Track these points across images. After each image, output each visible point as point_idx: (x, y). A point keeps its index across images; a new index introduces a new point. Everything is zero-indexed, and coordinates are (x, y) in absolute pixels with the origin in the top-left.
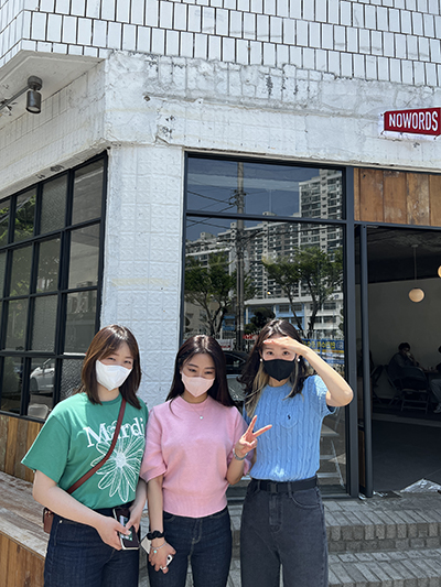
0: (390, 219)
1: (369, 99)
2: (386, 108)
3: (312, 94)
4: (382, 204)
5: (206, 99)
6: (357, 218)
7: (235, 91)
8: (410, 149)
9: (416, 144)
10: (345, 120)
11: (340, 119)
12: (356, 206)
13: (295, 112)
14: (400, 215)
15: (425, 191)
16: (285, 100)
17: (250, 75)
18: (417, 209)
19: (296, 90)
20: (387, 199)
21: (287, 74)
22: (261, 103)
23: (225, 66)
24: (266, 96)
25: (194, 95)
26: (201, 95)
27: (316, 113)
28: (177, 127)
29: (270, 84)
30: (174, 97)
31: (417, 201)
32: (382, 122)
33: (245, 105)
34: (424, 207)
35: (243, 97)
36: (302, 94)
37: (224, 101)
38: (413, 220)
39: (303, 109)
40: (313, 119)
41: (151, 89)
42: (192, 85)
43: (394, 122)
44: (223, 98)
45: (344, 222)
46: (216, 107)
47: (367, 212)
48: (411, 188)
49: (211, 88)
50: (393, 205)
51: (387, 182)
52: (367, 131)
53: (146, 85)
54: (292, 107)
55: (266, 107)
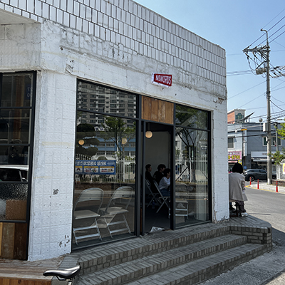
0: (153, 119)
1: (149, 66)
2: (154, 71)
3: (129, 60)
4: (150, 113)
5: (87, 54)
6: (142, 118)
7: (100, 53)
9: (163, 88)
10: (140, 74)
11: (138, 73)
12: (142, 113)
13: (123, 67)
14: (156, 118)
15: (164, 108)
16: (119, 61)
17: (106, 45)
18: (162, 116)
19: (123, 57)
20: (152, 110)
21: (120, 49)
22: (110, 60)
23: (95, 39)
24: (112, 57)
25: (82, 51)
26: (86, 51)
27: (130, 69)
28: (75, 65)
29: (113, 52)
30: (74, 50)
31: (161, 112)
32: (153, 77)
33: (104, 60)
35: (103, 56)
36: (125, 59)
37: (95, 57)
38: (160, 120)
39: (126, 67)
40: (129, 71)
41: (63, 44)
42: (82, 46)
45: (138, 119)
46: (92, 59)
47: (146, 115)
48: (160, 106)
49: (90, 49)
50: (154, 113)
51: (152, 103)
52: (148, 80)
53: (61, 41)
54: (122, 65)
55: (112, 62)
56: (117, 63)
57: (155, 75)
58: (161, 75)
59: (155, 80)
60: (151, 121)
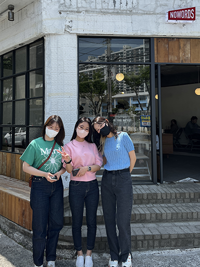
0: (171, 61)
1: (161, 5)
2: (169, 9)
3: (134, 5)
4: (168, 54)
5: (86, 11)
6: (156, 61)
7: (99, 7)
8: (181, 28)
9: (184, 25)
10: (150, 16)
11: (147, 16)
12: (156, 56)
13: (127, 14)
14: (176, 59)
15: (188, 47)
16: (122, 9)
18: (184, 55)
19: (127, 4)
20: (170, 52)
22: (111, 11)
24: (113, 8)
25: (80, 10)
26: (84, 9)
27: (136, 13)
28: (74, 25)
29: (115, 2)
30: (72, 11)
31: (184, 52)
32: (167, 16)
34: (188, 54)
35: (103, 9)
36: (130, 5)
37: (94, 12)
38: (182, 61)
39: (130, 12)
40: (135, 17)
41: (62, 8)
43: (173, 16)
45: (150, 63)
46: (90, 15)
47: (161, 58)
48: (182, 45)
50: (173, 54)
51: (170, 44)
52: (160, 21)
53: (59, 7)
54: (125, 12)
55: (113, 12)
56: (120, 12)
57: (169, 12)
58: (178, 10)
59: (170, 18)
60: (170, 62)
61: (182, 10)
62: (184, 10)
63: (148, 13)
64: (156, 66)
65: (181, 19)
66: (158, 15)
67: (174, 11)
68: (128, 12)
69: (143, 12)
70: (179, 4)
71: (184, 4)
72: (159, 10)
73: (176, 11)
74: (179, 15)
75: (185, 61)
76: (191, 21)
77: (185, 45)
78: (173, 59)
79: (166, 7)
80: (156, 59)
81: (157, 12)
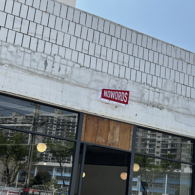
0: (99, 142)
1: (96, 81)
2: (104, 87)
3: (68, 73)
4: (96, 134)
5: (10, 65)
6: (82, 140)
7: (27, 64)
8: (113, 109)
9: (116, 107)
10: (83, 89)
11: (80, 88)
12: (83, 133)
13: (57, 80)
14: (104, 141)
15: (117, 131)
16: (53, 73)
17: (36, 57)
18: (113, 139)
19: (60, 69)
20: (99, 132)
21: (56, 60)
22: (40, 73)
23: (23, 50)
24: (43, 69)
25: (3, 62)
26: (8, 62)
27: (69, 83)
29: (46, 64)
31: (113, 135)
33: (31, 72)
34: (116, 138)
35: (31, 68)
36: (62, 72)
37: (19, 68)
38: (110, 144)
39: (62, 80)
42: (3, 56)
43: (106, 94)
44: (19, 66)
45: (76, 141)
46: (14, 70)
47: (88, 137)
48: (111, 128)
49: (13, 60)
50: (101, 135)
51: (99, 124)
52: (93, 96)
54: (56, 77)
55: (43, 75)
56: (50, 76)
57: (103, 90)
58: (112, 90)
59: (103, 97)
60: (97, 144)
61: (116, 91)
62: (118, 91)
63: (81, 85)
64: (82, 145)
65: (114, 100)
66: (91, 90)
67: (108, 90)
68: (60, 79)
69: (76, 83)
70: (114, 84)
71: (119, 85)
72: (93, 85)
73: (110, 90)
74: (112, 95)
75: (113, 145)
76: (124, 105)
77: (114, 128)
78: (100, 141)
79: (101, 84)
80: (83, 137)
81: (91, 86)
